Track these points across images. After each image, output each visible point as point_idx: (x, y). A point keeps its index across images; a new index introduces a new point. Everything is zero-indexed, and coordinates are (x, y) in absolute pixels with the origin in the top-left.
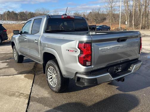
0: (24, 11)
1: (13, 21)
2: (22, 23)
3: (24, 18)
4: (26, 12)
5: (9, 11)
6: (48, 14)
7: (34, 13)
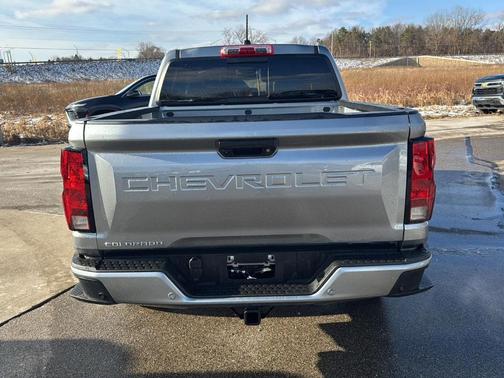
0: (392, 25)
1: (352, 58)
2: (376, 64)
3: (386, 47)
4: (398, 26)
5: (343, 29)
6: (477, 27)
7: (424, 27)
